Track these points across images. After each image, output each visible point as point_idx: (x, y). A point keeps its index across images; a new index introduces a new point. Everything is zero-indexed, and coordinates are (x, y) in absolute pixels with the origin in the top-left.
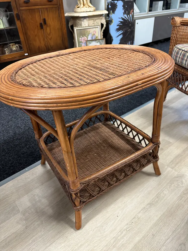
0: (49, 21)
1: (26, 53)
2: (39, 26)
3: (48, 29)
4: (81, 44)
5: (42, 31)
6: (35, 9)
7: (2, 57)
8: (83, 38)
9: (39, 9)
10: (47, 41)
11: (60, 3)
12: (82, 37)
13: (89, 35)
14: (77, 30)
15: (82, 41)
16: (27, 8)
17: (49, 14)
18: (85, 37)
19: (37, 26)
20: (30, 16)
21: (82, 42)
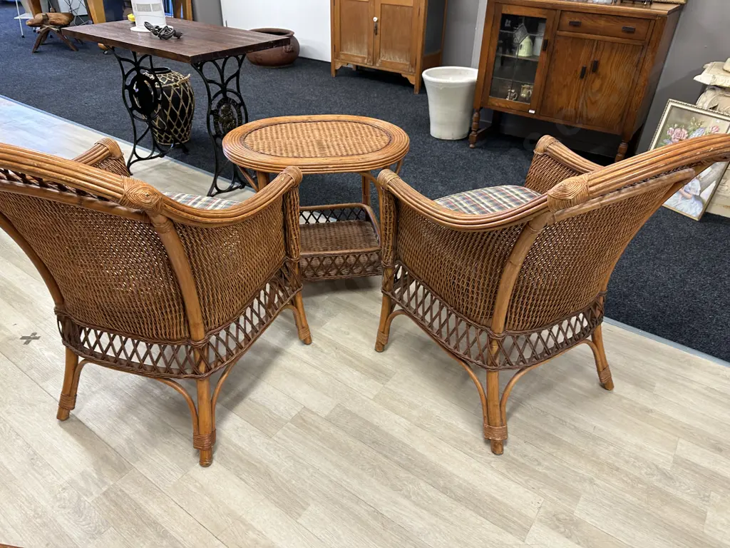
0: (605, 68)
1: (533, 110)
2: (580, 70)
3: (597, 83)
4: (665, 141)
5: (583, 83)
6: (585, 39)
7: (490, 100)
8: (678, 130)
9: (594, 40)
10: (583, 104)
11: (652, 39)
12: (678, 127)
13: (697, 131)
14: (672, 106)
15: (673, 137)
16: (571, 34)
17: (614, 54)
18: (683, 130)
19: (576, 71)
20: (570, 50)
21: (671, 139)
